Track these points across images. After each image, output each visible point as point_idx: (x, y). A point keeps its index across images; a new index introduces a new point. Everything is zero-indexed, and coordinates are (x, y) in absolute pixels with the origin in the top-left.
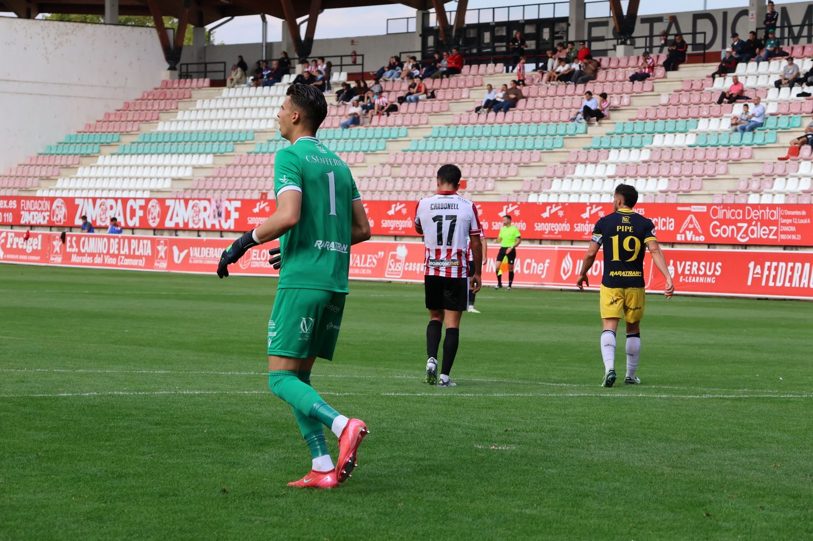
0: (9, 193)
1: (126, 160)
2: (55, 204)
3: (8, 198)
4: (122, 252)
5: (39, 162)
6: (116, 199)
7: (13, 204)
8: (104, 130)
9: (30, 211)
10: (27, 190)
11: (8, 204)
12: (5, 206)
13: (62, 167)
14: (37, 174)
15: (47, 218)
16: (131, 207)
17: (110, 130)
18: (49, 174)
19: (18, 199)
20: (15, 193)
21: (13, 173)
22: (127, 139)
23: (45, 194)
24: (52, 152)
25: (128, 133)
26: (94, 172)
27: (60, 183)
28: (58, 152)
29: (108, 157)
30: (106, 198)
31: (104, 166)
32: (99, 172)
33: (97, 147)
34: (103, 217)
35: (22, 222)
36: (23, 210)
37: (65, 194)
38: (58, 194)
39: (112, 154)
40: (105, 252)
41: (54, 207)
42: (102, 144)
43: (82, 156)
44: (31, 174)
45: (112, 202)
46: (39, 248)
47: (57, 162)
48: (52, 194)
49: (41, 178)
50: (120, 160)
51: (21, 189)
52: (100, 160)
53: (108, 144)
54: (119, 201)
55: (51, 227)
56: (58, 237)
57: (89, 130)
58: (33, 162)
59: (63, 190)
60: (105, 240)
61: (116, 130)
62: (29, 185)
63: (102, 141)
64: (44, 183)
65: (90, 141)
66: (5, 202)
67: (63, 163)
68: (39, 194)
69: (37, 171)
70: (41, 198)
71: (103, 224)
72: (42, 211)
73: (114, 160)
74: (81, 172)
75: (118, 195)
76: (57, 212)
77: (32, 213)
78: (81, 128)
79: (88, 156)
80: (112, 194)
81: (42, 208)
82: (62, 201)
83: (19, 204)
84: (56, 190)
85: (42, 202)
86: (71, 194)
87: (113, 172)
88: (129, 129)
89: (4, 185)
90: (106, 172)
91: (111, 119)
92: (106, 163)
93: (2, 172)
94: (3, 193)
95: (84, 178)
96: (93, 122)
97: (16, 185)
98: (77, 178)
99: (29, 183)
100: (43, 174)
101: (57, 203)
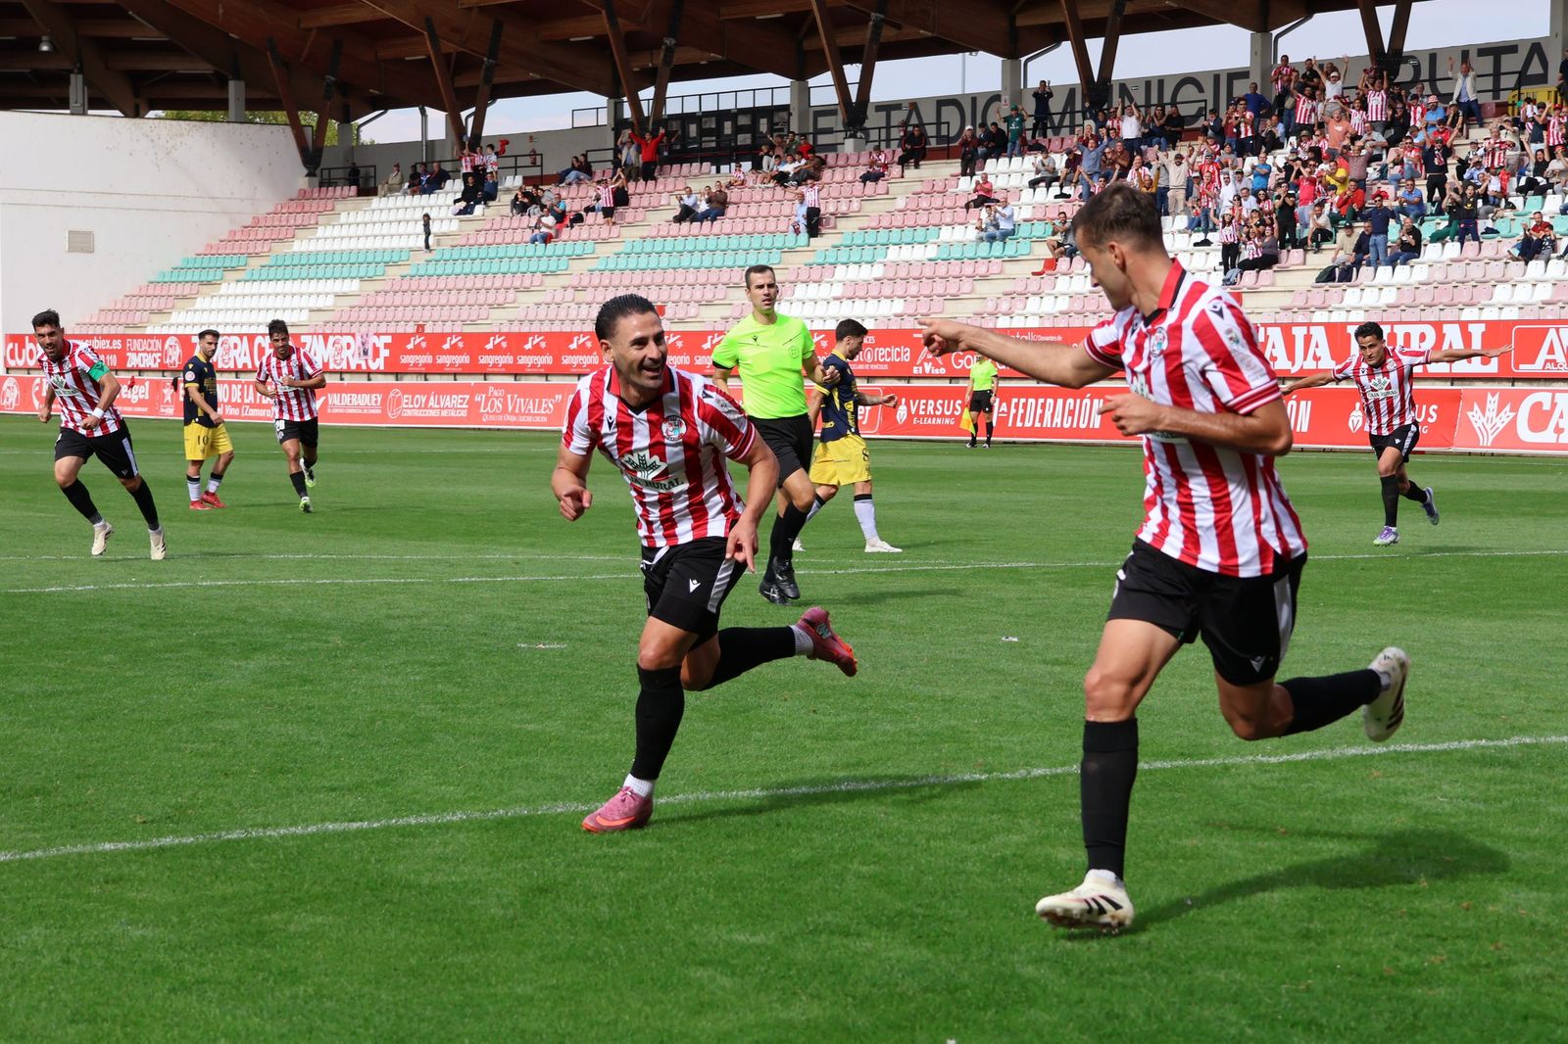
0: (113, 331)
1: (255, 287)
2: (168, 342)
3: (110, 337)
4: (246, 401)
5: (150, 292)
6: (241, 336)
7: (117, 344)
8: (228, 251)
9: (137, 352)
10: (135, 326)
11: (111, 344)
12: (108, 347)
13: (177, 297)
14: (147, 307)
15: (158, 360)
16: (260, 345)
17: (236, 251)
18: (162, 306)
19: (123, 337)
20: (121, 330)
21: (119, 306)
22: (255, 262)
23: (157, 331)
24: (166, 279)
25: (257, 255)
26: (215, 303)
27: (175, 318)
28: (173, 279)
29: (233, 284)
30: (229, 335)
31: (228, 296)
32: (222, 303)
33: (219, 272)
34: (226, 357)
35: (129, 366)
36: (130, 351)
37: (181, 331)
38: (172, 331)
39: (238, 281)
40: (226, 400)
41: (166, 347)
42: (226, 269)
43: (202, 283)
44: (140, 307)
45: (236, 340)
46: (147, 397)
47: (172, 292)
48: (165, 331)
49: (152, 312)
50: (248, 288)
51: (127, 326)
52: (224, 289)
53: (233, 269)
54: (245, 339)
55: (163, 371)
56: (169, 384)
57: (211, 252)
58: (143, 293)
59: (179, 325)
60: (226, 386)
61: (242, 251)
62: (137, 320)
63: (226, 265)
64: (155, 318)
65: (211, 265)
66: (108, 342)
67: (179, 292)
68: (149, 331)
69: (147, 303)
70: (151, 336)
71: (226, 367)
72: (152, 352)
73: (241, 288)
74: (200, 303)
75: (245, 330)
76: (170, 353)
77: (140, 355)
78: (201, 250)
79: (209, 283)
80: (237, 330)
81: (152, 348)
82: (176, 339)
83: (124, 343)
84: (171, 325)
85: (152, 342)
86: (188, 331)
87: (238, 303)
88: (258, 250)
89: (108, 321)
90: (230, 303)
91: (236, 238)
92: (230, 292)
93: (105, 306)
94: (106, 331)
95: (203, 310)
96: (215, 242)
97: (122, 321)
98: (195, 311)
99: (137, 318)
100: (154, 306)
101: (170, 341)
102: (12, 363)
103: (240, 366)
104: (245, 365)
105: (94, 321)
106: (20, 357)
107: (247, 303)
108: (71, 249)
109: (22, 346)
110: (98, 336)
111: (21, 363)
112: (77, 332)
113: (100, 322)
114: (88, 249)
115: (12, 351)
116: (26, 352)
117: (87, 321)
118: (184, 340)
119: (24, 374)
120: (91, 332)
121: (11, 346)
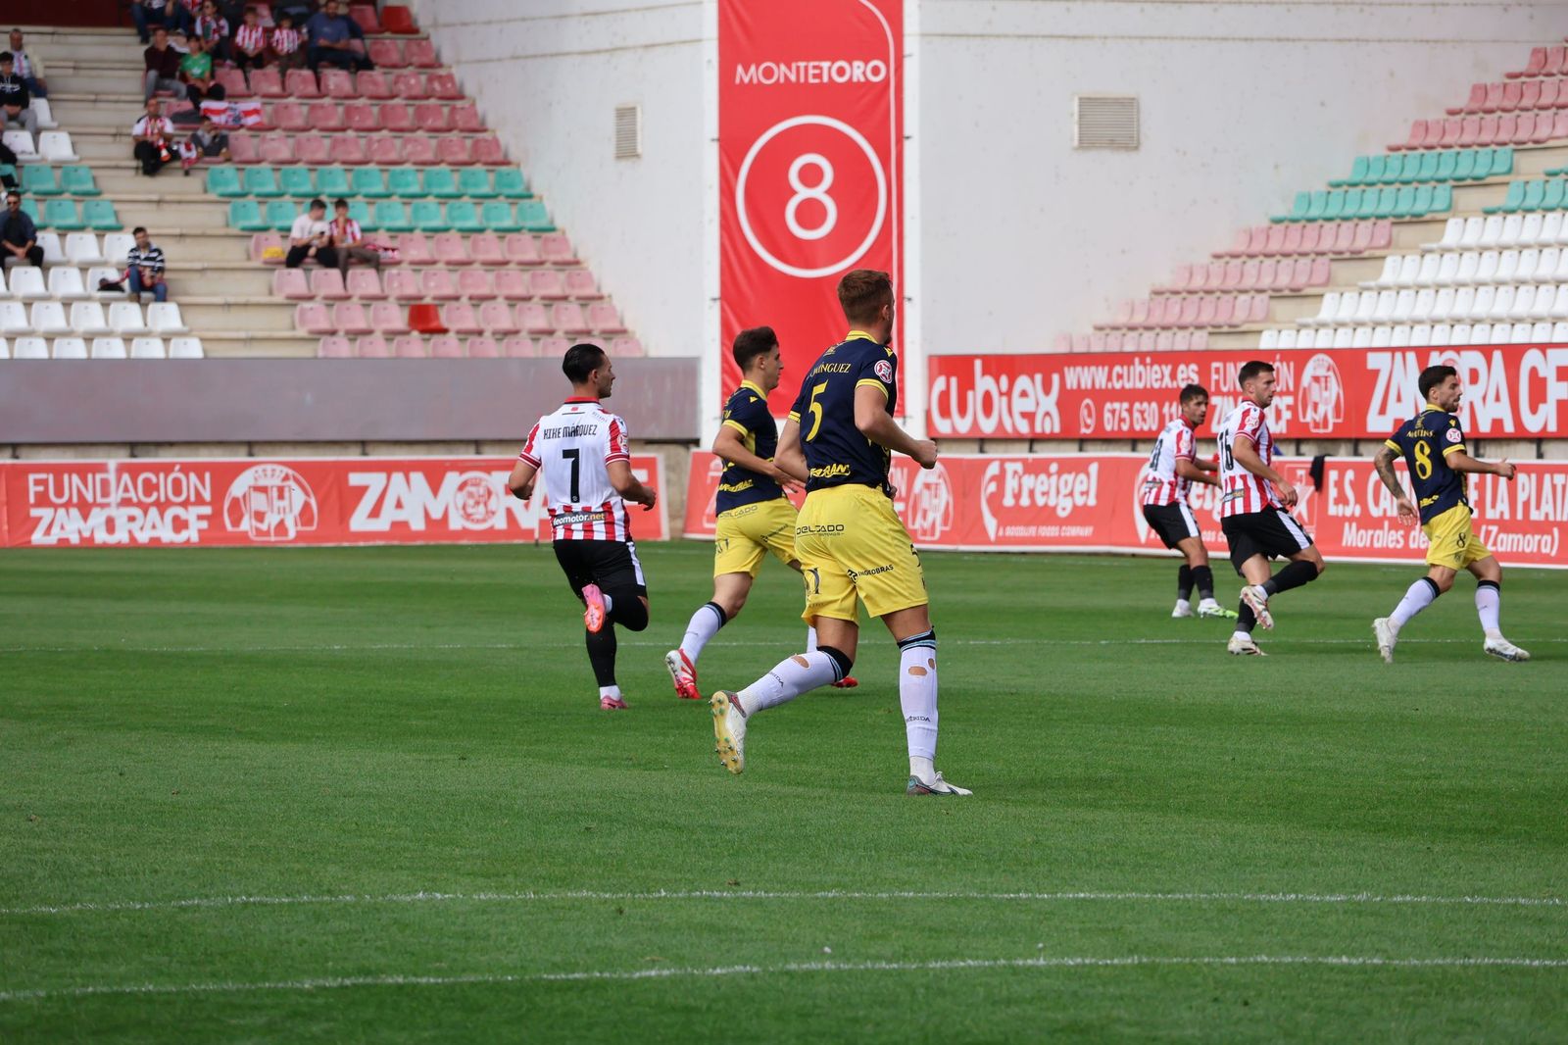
0: (1180, 342)
1: (1529, 229)
2: (1310, 370)
3: (1175, 358)
4: (1490, 514)
5: (1274, 246)
6: (1487, 350)
7: (1189, 374)
8: (1467, 139)
10: (1235, 331)
11: (1173, 376)
12: (1167, 382)
13: (1339, 256)
14: (1266, 282)
15: (1287, 415)
16: (1534, 371)
17: (1485, 138)
18: (1301, 280)
19: (1205, 358)
20: (1200, 341)
21: (1198, 282)
22: (1534, 165)
23: (1287, 341)
24: (1314, 212)
25: (1541, 144)
26: (1430, 270)
27: (1331, 307)
28: (1330, 213)
29: (1475, 222)
30: (1458, 349)
31: (1463, 250)
32: (1447, 270)
33: (1443, 191)
36: (1219, 392)
37: (1343, 340)
38: (1323, 340)
39: (1489, 212)
41: (1306, 379)
42: (1459, 183)
43: (1399, 220)
44: (1249, 282)
45: (1476, 359)
47: (1323, 245)
48: (1304, 341)
49: (1277, 294)
50: (1513, 229)
51: (1216, 331)
52: (1453, 232)
53: (1479, 183)
54: (1497, 356)
55: (1299, 442)
56: (1301, 473)
57: (1426, 141)
58: (1256, 248)
59: (1338, 325)
61: (1503, 137)
62: (1240, 316)
63: (1461, 172)
64: (1283, 309)
65: (1426, 174)
66: (1167, 370)
67: (1343, 244)
69: (1267, 274)
73: (1495, 230)
74: (1394, 269)
75: (1500, 336)
76: (1315, 394)
78: (1402, 137)
79: (1417, 219)
82: (1328, 360)
83: (1204, 372)
84: (1319, 326)
86: (1360, 340)
87: (1487, 268)
88: (1543, 132)
89: (1171, 318)
90: (1467, 268)
91: (1489, 105)
92: (1469, 239)
93: (1166, 280)
94: (1165, 342)
95: (1400, 288)
96: (1436, 115)
97: (1205, 318)
98: (1381, 289)
99: (1241, 310)
100: (1284, 280)
101: (1313, 368)
102: (943, 427)
103: (1485, 427)
104: (1497, 423)
105: (1139, 318)
106: (963, 410)
107: (1508, 267)
108: (1086, 143)
109: (967, 384)
110: (1142, 356)
111: (963, 426)
112: (1097, 347)
113: (1152, 322)
114: (1127, 141)
115: (944, 397)
116: (974, 399)
117: (1122, 319)
118: (1352, 367)
119: (970, 454)
120: (1129, 348)
121: (940, 384)
